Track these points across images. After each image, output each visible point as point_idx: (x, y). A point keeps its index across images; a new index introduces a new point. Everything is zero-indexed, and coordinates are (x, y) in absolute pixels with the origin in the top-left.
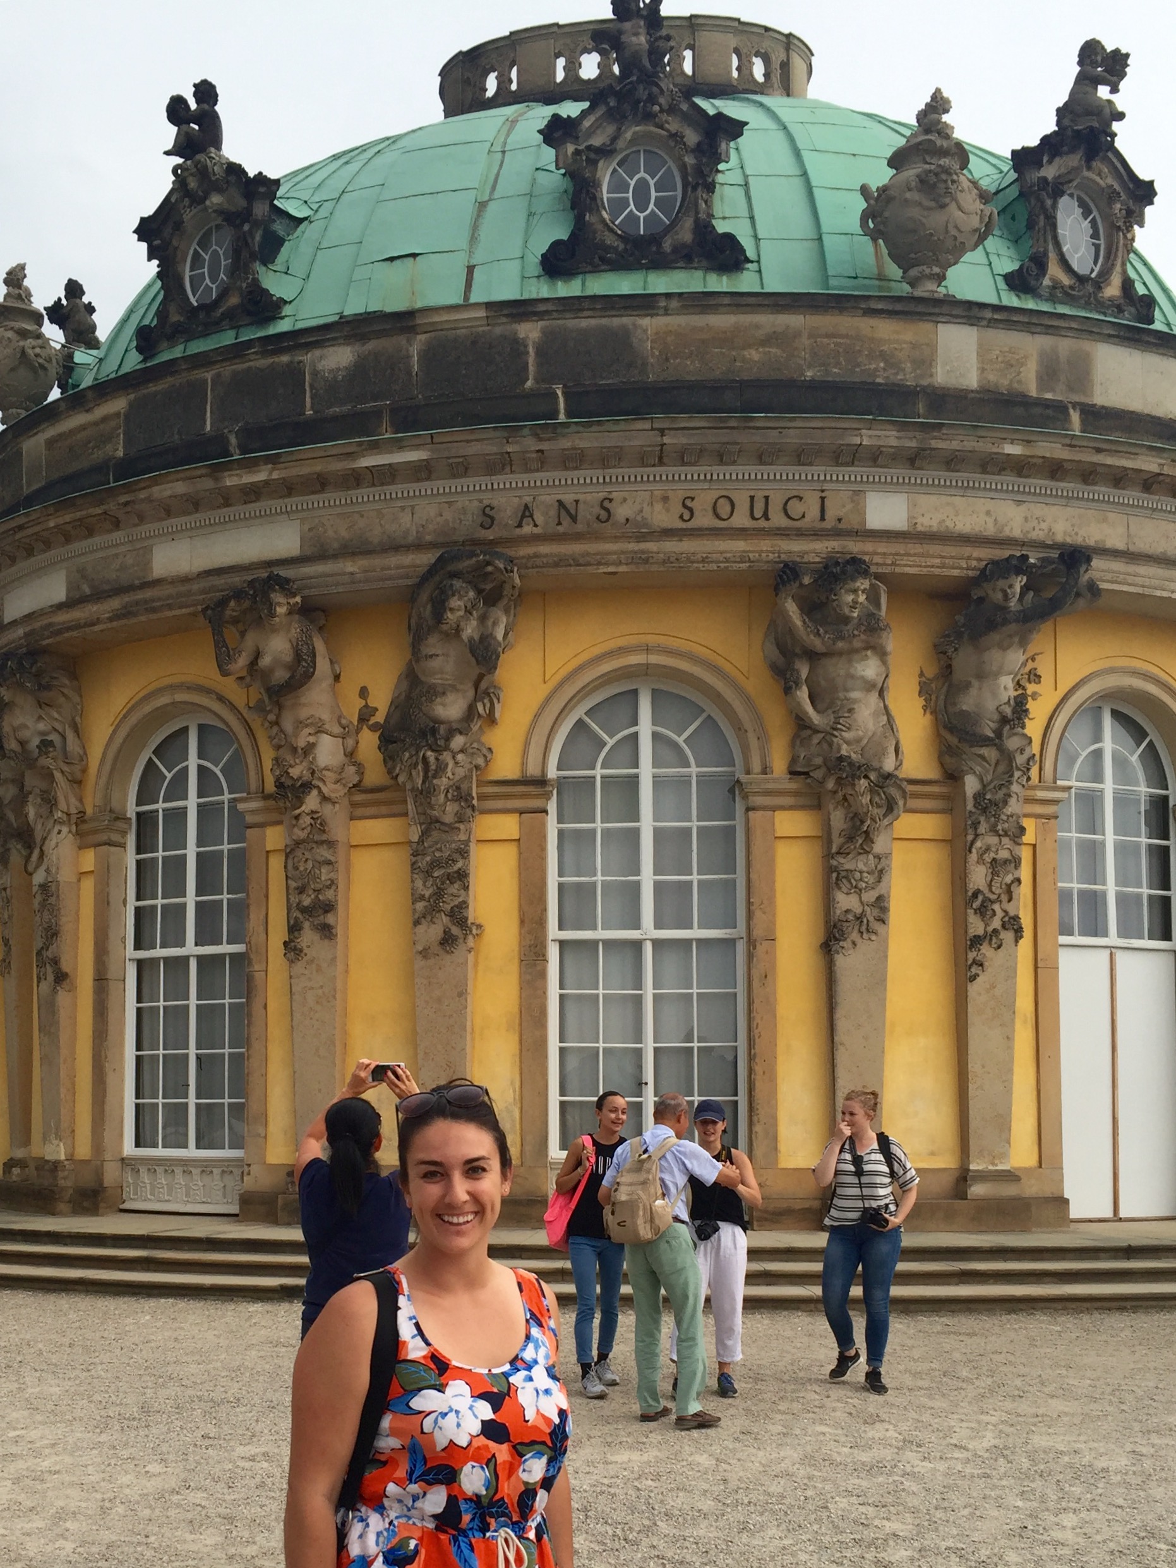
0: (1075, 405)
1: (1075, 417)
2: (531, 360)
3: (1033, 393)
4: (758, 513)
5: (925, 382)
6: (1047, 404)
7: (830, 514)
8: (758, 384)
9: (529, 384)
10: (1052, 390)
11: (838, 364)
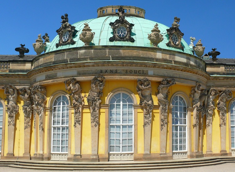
0: (173, 61)
1: (173, 62)
2: (107, 53)
3: (168, 59)
4: (135, 72)
5: (155, 57)
6: (170, 61)
7: (144, 73)
8: (135, 57)
9: (107, 55)
10: (170, 59)
11: (145, 55)
